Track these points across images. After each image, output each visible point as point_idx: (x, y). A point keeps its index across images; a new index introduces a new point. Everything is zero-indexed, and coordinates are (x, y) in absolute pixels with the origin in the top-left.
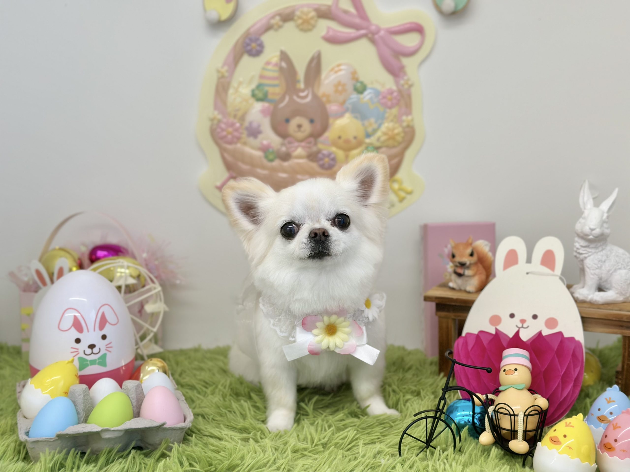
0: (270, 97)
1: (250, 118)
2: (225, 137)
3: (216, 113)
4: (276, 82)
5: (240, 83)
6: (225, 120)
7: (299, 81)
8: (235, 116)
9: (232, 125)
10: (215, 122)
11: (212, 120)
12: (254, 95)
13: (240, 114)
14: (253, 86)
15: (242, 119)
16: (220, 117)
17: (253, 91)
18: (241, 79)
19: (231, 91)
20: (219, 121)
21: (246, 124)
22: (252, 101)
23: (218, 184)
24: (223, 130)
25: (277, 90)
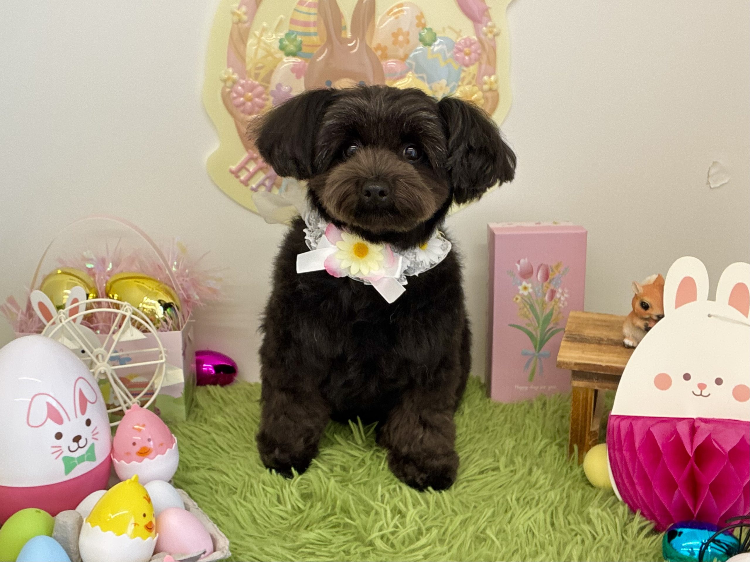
0: (305, 50)
1: (276, 79)
2: (243, 104)
3: (231, 70)
4: (312, 30)
5: (264, 30)
6: (242, 81)
7: (345, 28)
8: (257, 76)
9: (252, 88)
10: (229, 84)
11: (225, 81)
12: (282, 48)
13: (263, 73)
14: (282, 35)
15: (267, 79)
16: (235, 76)
17: (281, 41)
18: (265, 24)
19: (251, 41)
20: (235, 82)
21: (272, 87)
22: (280, 54)
23: (234, 168)
24: (240, 95)
25: (315, 39)
